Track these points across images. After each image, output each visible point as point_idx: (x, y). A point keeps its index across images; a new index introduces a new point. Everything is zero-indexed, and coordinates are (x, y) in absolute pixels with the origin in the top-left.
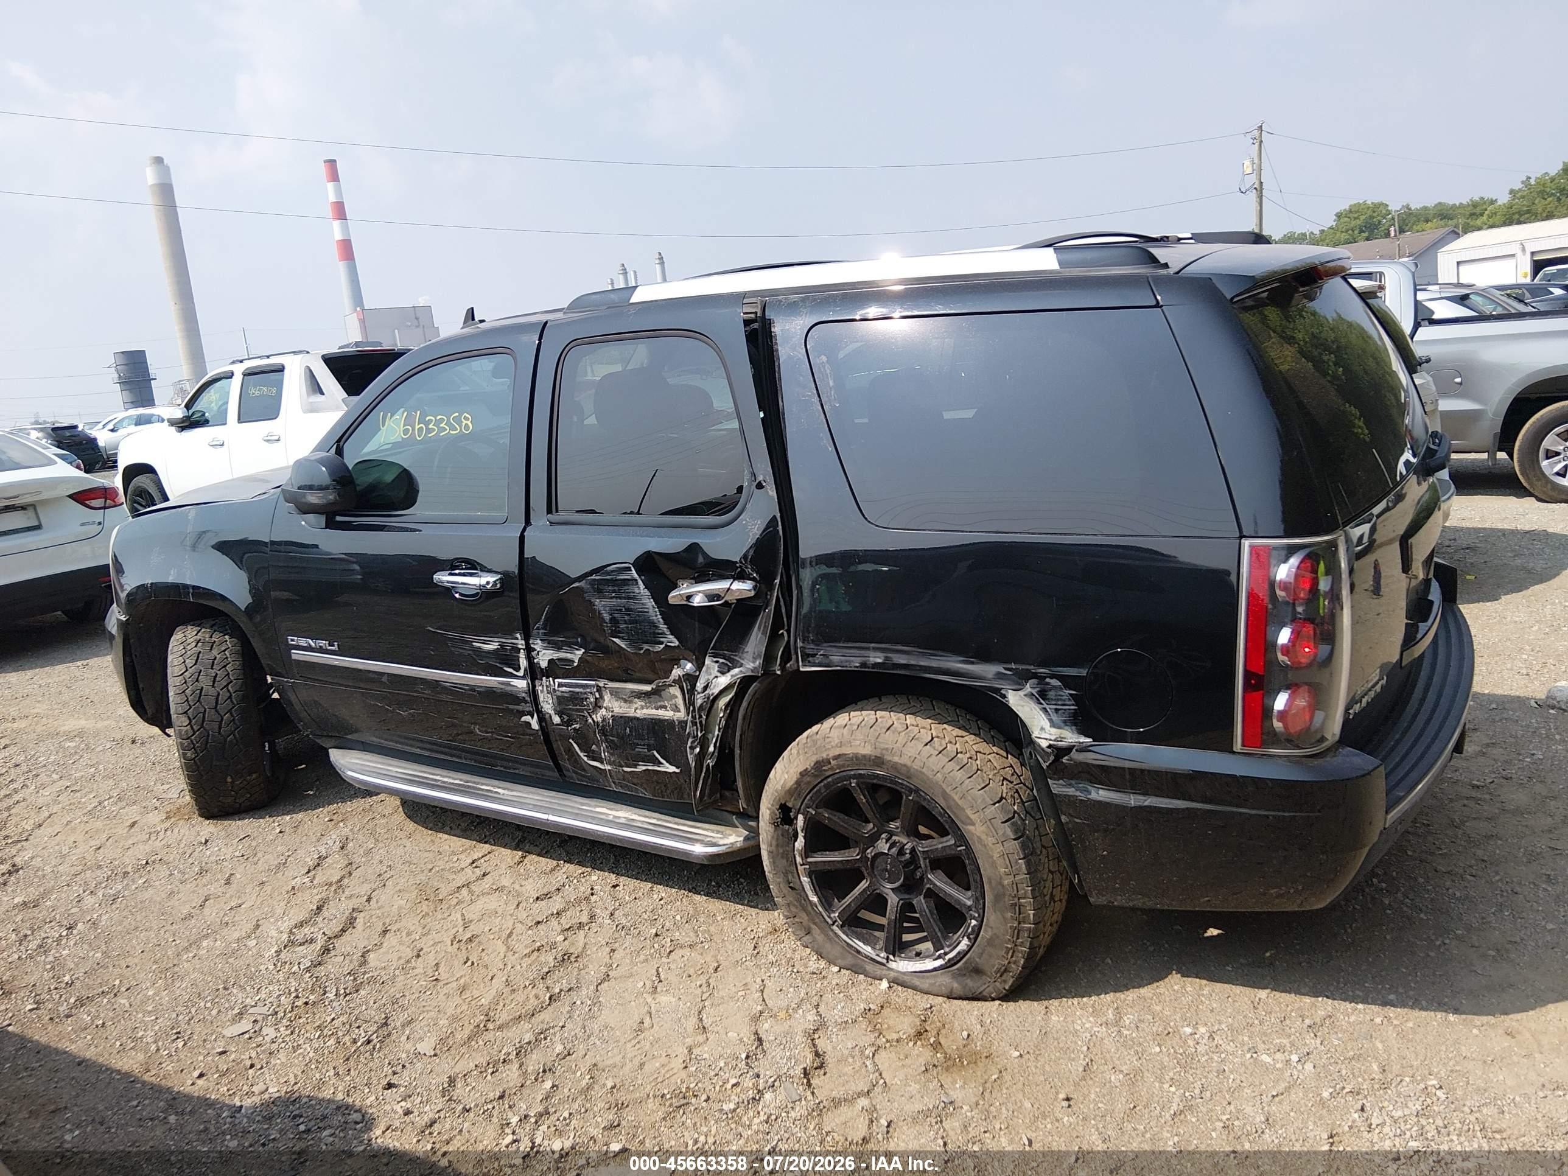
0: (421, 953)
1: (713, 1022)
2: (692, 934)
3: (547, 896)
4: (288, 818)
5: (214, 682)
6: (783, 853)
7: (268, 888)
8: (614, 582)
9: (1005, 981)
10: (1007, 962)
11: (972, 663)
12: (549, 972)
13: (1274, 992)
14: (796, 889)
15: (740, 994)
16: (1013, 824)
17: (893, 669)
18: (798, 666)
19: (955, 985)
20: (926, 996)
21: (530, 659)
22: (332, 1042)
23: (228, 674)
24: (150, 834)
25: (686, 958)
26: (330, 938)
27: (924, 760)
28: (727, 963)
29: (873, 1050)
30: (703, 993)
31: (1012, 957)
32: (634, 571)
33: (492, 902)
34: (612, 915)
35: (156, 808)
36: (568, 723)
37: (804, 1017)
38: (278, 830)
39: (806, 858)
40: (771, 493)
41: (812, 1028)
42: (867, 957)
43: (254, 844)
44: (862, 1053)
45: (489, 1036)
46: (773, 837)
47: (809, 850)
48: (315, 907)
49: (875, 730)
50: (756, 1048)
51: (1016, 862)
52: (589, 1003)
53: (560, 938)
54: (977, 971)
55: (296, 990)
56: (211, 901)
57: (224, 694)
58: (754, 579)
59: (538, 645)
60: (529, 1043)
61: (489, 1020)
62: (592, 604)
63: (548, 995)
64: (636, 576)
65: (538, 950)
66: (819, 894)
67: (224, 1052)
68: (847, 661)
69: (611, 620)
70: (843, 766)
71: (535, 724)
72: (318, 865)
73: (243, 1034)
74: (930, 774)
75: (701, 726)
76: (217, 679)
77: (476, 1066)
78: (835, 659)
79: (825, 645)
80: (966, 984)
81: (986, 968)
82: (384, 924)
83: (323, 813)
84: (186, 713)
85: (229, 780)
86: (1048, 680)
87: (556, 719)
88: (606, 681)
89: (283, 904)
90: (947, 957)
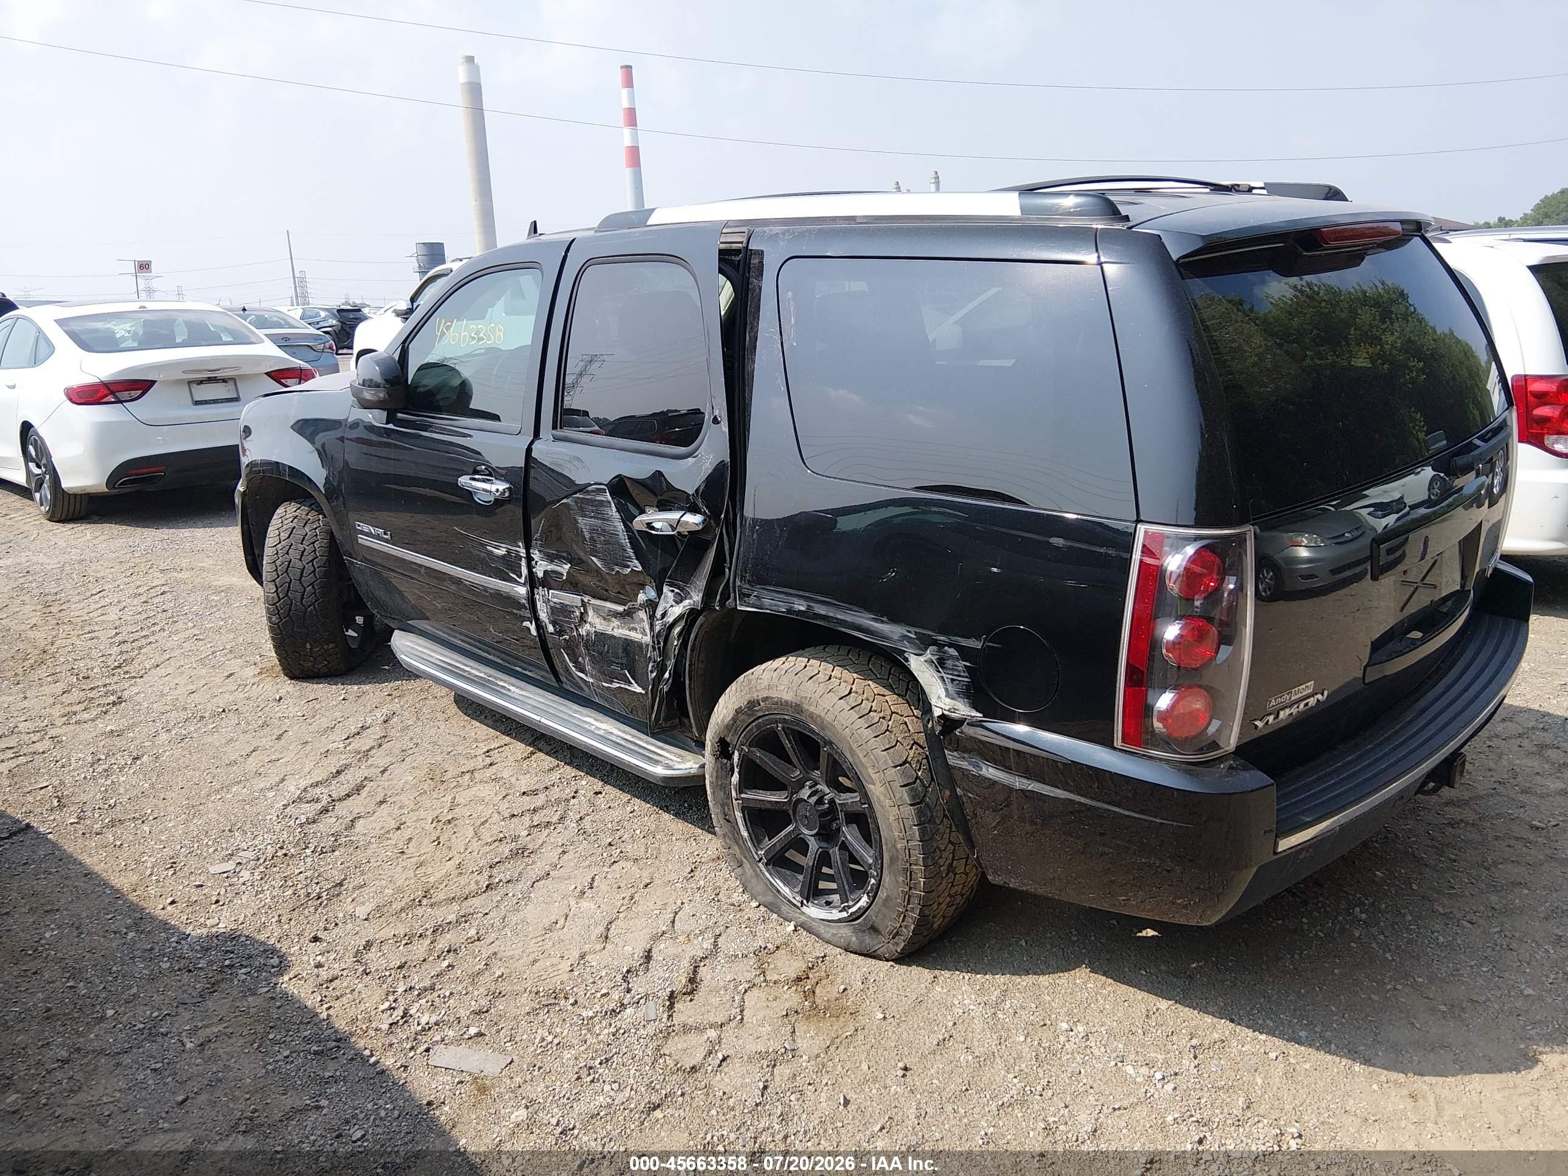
0: (402, 827)
1: (617, 934)
2: (643, 849)
3: (535, 792)
4: (356, 687)
5: (302, 555)
6: (721, 785)
7: (308, 747)
8: (592, 502)
9: (897, 944)
10: (898, 925)
11: (882, 622)
12: (500, 862)
13: (1178, 1005)
14: (729, 820)
15: (655, 912)
16: (911, 790)
17: (814, 619)
18: (736, 605)
19: (854, 939)
20: (826, 945)
21: (530, 568)
22: (290, 892)
23: (315, 550)
24: (240, 685)
25: (624, 871)
26: (333, 800)
27: (837, 713)
28: (660, 882)
29: (747, 986)
30: (623, 905)
31: (903, 921)
32: (608, 494)
33: (485, 791)
34: (581, 819)
35: (255, 664)
36: (560, 633)
37: (701, 944)
38: (342, 698)
39: (740, 793)
40: (724, 429)
41: (701, 955)
42: (785, 898)
43: (318, 706)
44: (736, 987)
45: (420, 911)
46: (714, 769)
47: (743, 786)
48: (335, 771)
49: (799, 677)
50: (640, 965)
51: (911, 828)
52: (520, 896)
53: (525, 833)
54: (874, 930)
55: (284, 842)
56: (258, 752)
57: (309, 568)
58: (704, 514)
59: (536, 555)
60: (450, 923)
61: (426, 897)
62: (576, 521)
63: (487, 883)
64: (610, 498)
65: (501, 841)
66: (750, 830)
67: (201, 886)
68: (776, 605)
69: (590, 538)
70: (770, 709)
71: (534, 632)
72: (358, 733)
73: (224, 873)
74: (839, 728)
75: (660, 652)
76: (305, 554)
77: (394, 935)
78: (766, 602)
79: (759, 586)
80: (864, 940)
81: (881, 928)
82: (386, 795)
83: (388, 687)
84: (274, 581)
85: (308, 646)
86: (946, 648)
87: (551, 629)
88: (590, 598)
89: (312, 764)
90: (850, 911)
